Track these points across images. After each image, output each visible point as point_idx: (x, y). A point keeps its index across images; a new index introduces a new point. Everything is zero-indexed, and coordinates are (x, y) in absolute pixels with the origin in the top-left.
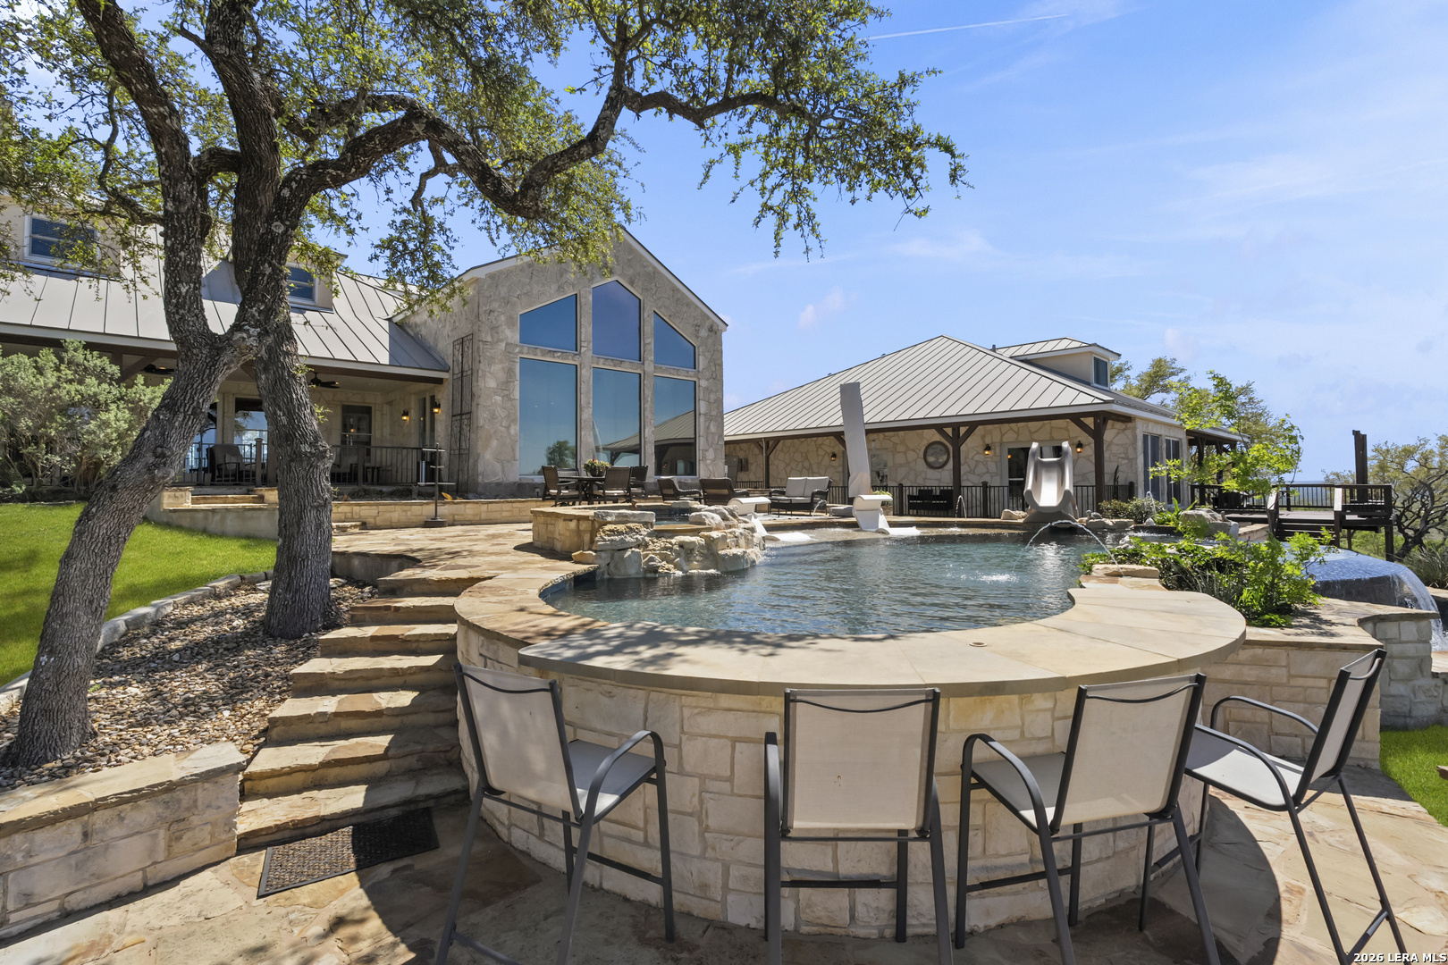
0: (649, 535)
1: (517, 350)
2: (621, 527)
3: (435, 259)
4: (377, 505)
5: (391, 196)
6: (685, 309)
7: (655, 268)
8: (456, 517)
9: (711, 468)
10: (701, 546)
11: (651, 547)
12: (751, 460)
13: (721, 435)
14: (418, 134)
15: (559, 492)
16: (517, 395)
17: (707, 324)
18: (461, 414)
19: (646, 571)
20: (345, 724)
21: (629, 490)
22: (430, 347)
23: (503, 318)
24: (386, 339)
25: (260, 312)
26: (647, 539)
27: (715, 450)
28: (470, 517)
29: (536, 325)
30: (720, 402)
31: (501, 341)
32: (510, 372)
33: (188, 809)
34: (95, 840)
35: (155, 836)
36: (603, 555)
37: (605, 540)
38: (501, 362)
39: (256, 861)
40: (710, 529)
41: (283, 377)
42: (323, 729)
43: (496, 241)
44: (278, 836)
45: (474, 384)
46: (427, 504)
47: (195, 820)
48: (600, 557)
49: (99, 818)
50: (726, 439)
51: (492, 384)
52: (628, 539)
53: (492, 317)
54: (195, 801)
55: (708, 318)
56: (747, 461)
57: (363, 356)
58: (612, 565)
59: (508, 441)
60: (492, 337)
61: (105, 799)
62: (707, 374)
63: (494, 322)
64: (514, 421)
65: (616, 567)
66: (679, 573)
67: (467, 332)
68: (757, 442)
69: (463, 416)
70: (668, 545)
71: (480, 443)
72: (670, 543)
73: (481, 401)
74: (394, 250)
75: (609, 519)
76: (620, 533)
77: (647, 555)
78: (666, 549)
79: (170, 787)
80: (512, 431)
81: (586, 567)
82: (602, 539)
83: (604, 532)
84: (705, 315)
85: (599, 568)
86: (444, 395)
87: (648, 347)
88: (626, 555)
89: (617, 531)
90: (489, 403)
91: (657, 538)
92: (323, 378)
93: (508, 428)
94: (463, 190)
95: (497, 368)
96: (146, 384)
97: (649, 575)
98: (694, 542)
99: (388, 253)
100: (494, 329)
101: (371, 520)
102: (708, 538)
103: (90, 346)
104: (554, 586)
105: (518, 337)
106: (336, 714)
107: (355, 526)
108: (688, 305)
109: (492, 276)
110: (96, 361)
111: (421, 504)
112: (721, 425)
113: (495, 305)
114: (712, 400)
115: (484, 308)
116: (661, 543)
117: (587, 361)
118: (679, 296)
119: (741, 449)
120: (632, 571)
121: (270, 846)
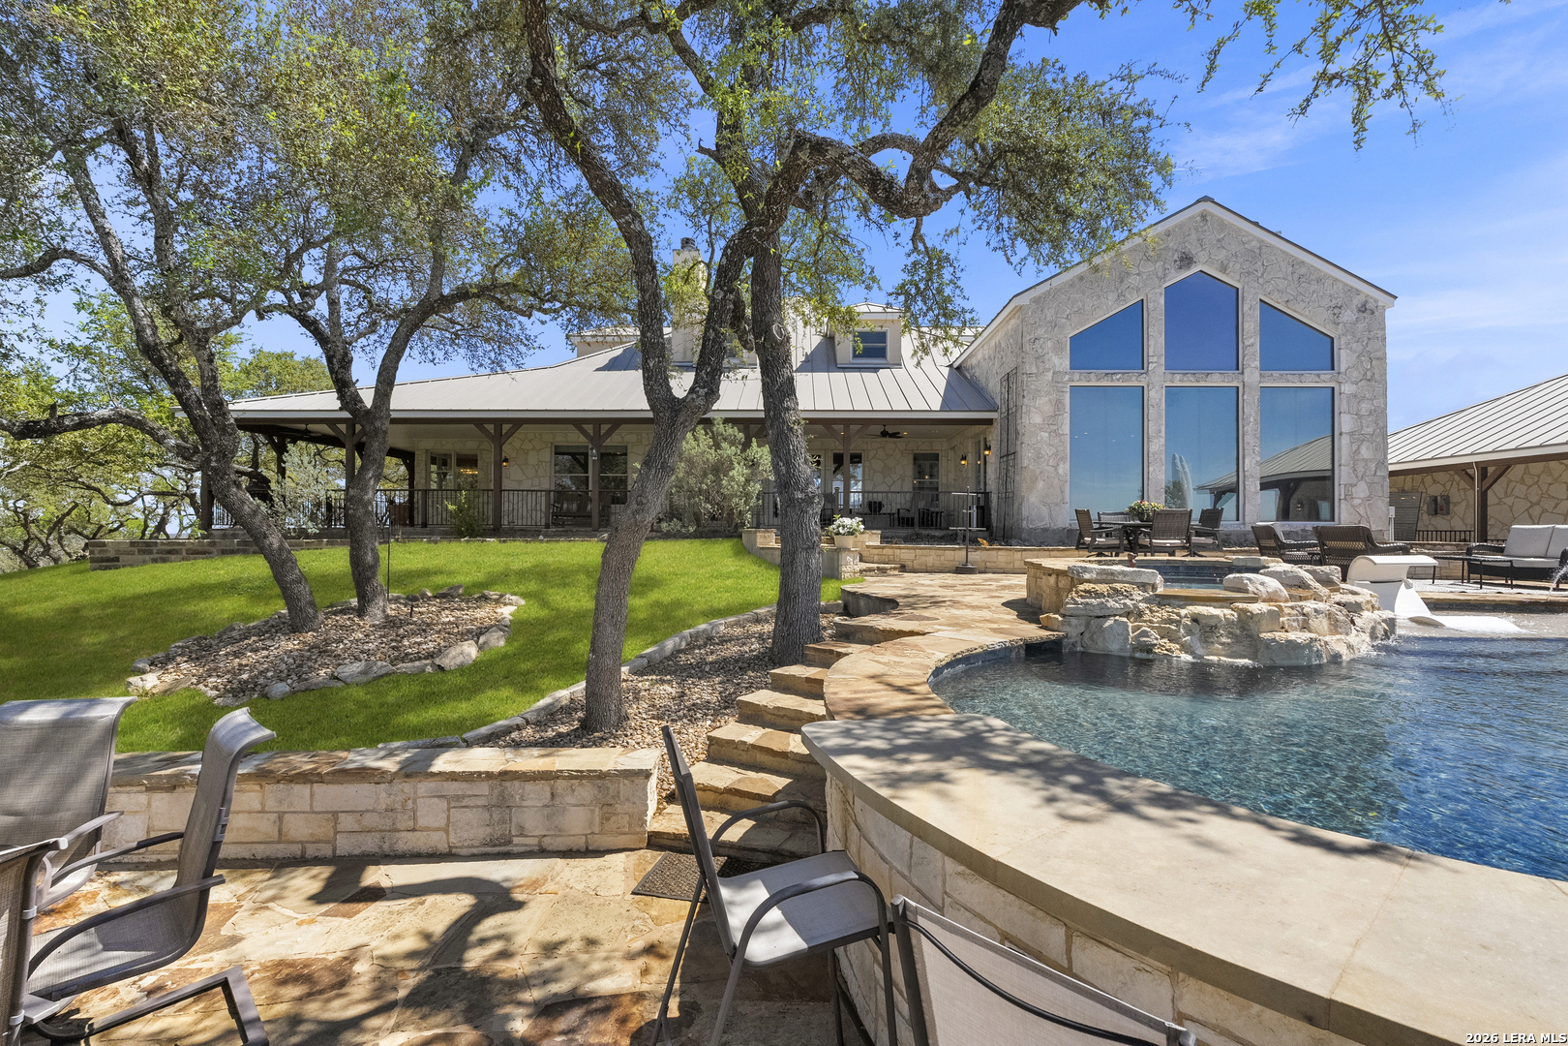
0: (1145, 600)
1: (1067, 378)
2: (1103, 588)
3: (946, 294)
4: (914, 549)
5: (899, 240)
6: (1314, 287)
7: (1261, 241)
8: (988, 564)
9: (1361, 511)
10: (1230, 623)
11: (1146, 618)
12: (1455, 496)
13: (1383, 462)
14: (805, 163)
15: (1094, 540)
16: (1066, 429)
17: (1357, 301)
18: (1008, 455)
19: (1135, 649)
20: (761, 758)
21: (1189, 540)
22: (982, 389)
23: (1049, 344)
24: (942, 385)
25: (707, 374)
26: (1142, 606)
27: (1370, 485)
28: (1003, 565)
29: (1088, 348)
30: (1382, 415)
31: (1048, 370)
32: (1058, 404)
33: (613, 797)
34: (557, 801)
35: (593, 811)
36: (1074, 621)
37: (1076, 603)
38: (1048, 393)
39: (653, 858)
40: (1254, 600)
41: (783, 432)
42: (745, 757)
43: (1012, 259)
44: (676, 844)
45: (1019, 421)
46: (960, 549)
47: (619, 808)
48: (1069, 624)
49: (560, 784)
50: (1391, 468)
51: (1037, 419)
52: (1111, 603)
53: (1037, 345)
54: (618, 792)
55: (1358, 292)
56: (1447, 499)
57: (918, 405)
58: (1087, 635)
59: (1056, 481)
60: (1037, 367)
61: (561, 771)
62: (1355, 374)
63: (1040, 350)
64: (1062, 459)
65: (1091, 639)
66: (1187, 658)
67: (1013, 366)
68: (1462, 470)
69: (1009, 455)
70: (1175, 617)
71: (1024, 485)
72: (1178, 614)
73: (1026, 439)
74: (907, 294)
75: (1087, 576)
76: (1098, 595)
77: (1139, 627)
78: (1170, 621)
79: (602, 776)
80: (1061, 471)
81: (1044, 633)
82: (1074, 601)
83: (1077, 592)
84: (1351, 289)
85: (1066, 637)
86: (994, 436)
87: (1250, 350)
88: (1107, 624)
89: (1096, 592)
90: (1034, 441)
91: (1159, 605)
92: (890, 429)
93: (1056, 467)
94: (977, 212)
95: (1043, 401)
96: (758, 446)
97: (1138, 655)
98: (1217, 617)
99: (902, 298)
100: (1039, 358)
101: (909, 563)
102: (1242, 612)
103: (726, 421)
104: (986, 653)
105: (1068, 363)
106: (753, 746)
107: (895, 569)
108: (1319, 281)
109: (1037, 300)
110: (732, 431)
111: (954, 549)
112: (1383, 448)
113: (1041, 332)
114: (1363, 412)
115: (1028, 337)
116: (1163, 613)
117: (1157, 379)
118: (1303, 271)
119: (1435, 482)
120: (1114, 647)
121: (670, 850)
